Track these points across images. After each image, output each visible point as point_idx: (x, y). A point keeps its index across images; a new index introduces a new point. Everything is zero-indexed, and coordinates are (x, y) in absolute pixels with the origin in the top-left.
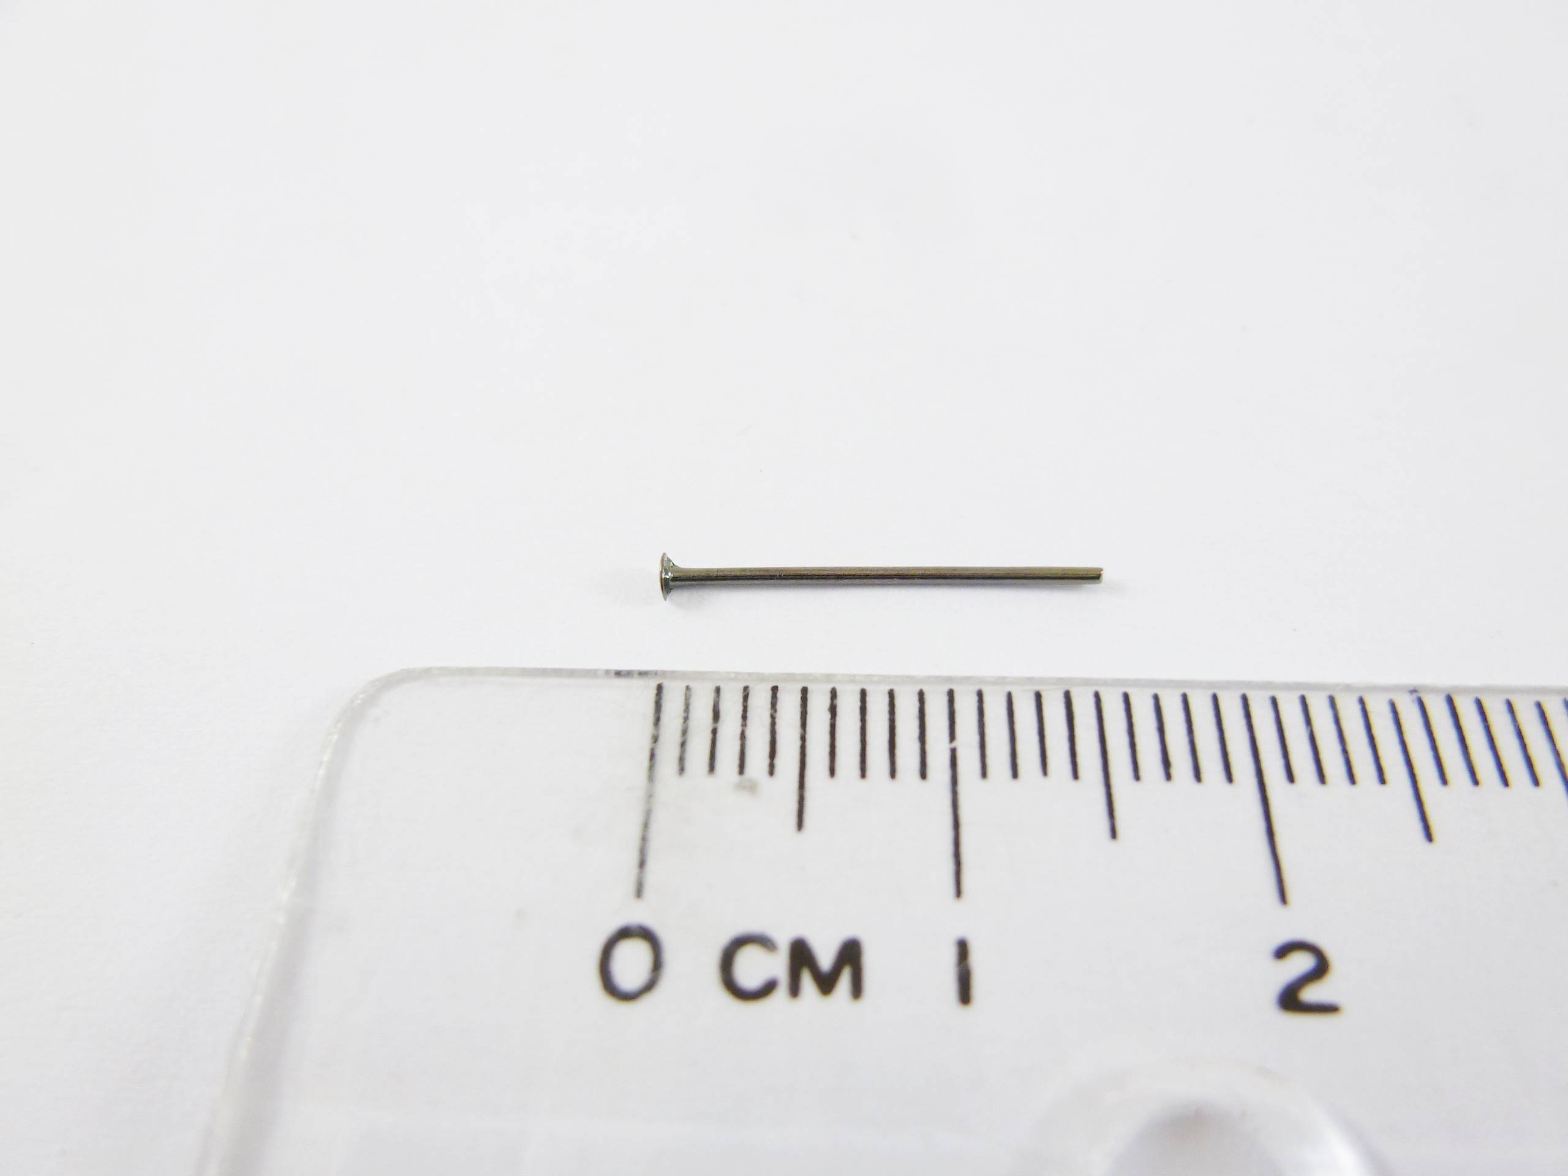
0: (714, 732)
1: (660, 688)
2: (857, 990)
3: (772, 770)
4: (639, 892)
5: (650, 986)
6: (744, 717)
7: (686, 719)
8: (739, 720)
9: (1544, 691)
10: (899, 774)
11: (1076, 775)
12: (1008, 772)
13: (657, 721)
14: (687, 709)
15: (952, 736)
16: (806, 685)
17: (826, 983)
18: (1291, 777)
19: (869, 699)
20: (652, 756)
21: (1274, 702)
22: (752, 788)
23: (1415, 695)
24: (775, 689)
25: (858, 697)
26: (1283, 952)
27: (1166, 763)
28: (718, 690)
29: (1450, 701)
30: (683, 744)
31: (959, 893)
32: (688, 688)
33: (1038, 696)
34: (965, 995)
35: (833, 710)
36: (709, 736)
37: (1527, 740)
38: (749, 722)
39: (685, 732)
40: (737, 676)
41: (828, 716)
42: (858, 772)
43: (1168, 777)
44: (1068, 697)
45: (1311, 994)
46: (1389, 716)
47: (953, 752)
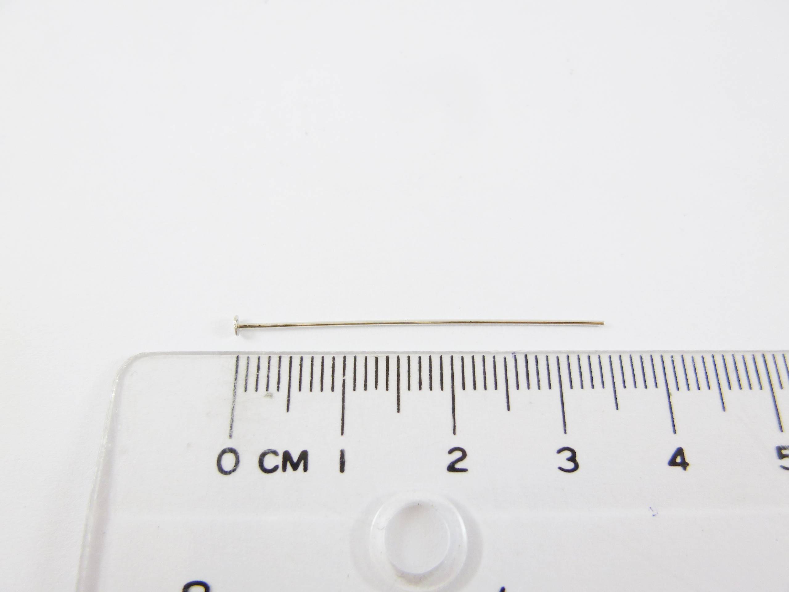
0: (258, 375)
1: (238, 357)
2: (305, 469)
3: (278, 390)
4: (231, 436)
5: (234, 470)
6: (269, 368)
7: (248, 370)
8: (267, 370)
9: (561, 352)
10: (324, 389)
11: (387, 389)
12: (363, 388)
13: (237, 372)
14: (248, 367)
15: (344, 374)
16: (292, 355)
17: (295, 467)
18: (464, 388)
19: (314, 360)
20: (235, 386)
21: (462, 359)
22: (271, 396)
23: (514, 354)
24: (280, 357)
25: (310, 359)
26: (451, 452)
27: (420, 383)
28: (259, 358)
29: (526, 357)
30: (246, 380)
31: (342, 434)
32: (248, 357)
33: (377, 359)
34: (342, 469)
35: (301, 365)
36: (256, 376)
37: (550, 372)
38: (271, 370)
39: (247, 376)
40: (266, 353)
41: (299, 367)
42: (309, 389)
43: (420, 389)
44: (387, 358)
45: (458, 466)
46: (503, 363)
47: (344, 380)
